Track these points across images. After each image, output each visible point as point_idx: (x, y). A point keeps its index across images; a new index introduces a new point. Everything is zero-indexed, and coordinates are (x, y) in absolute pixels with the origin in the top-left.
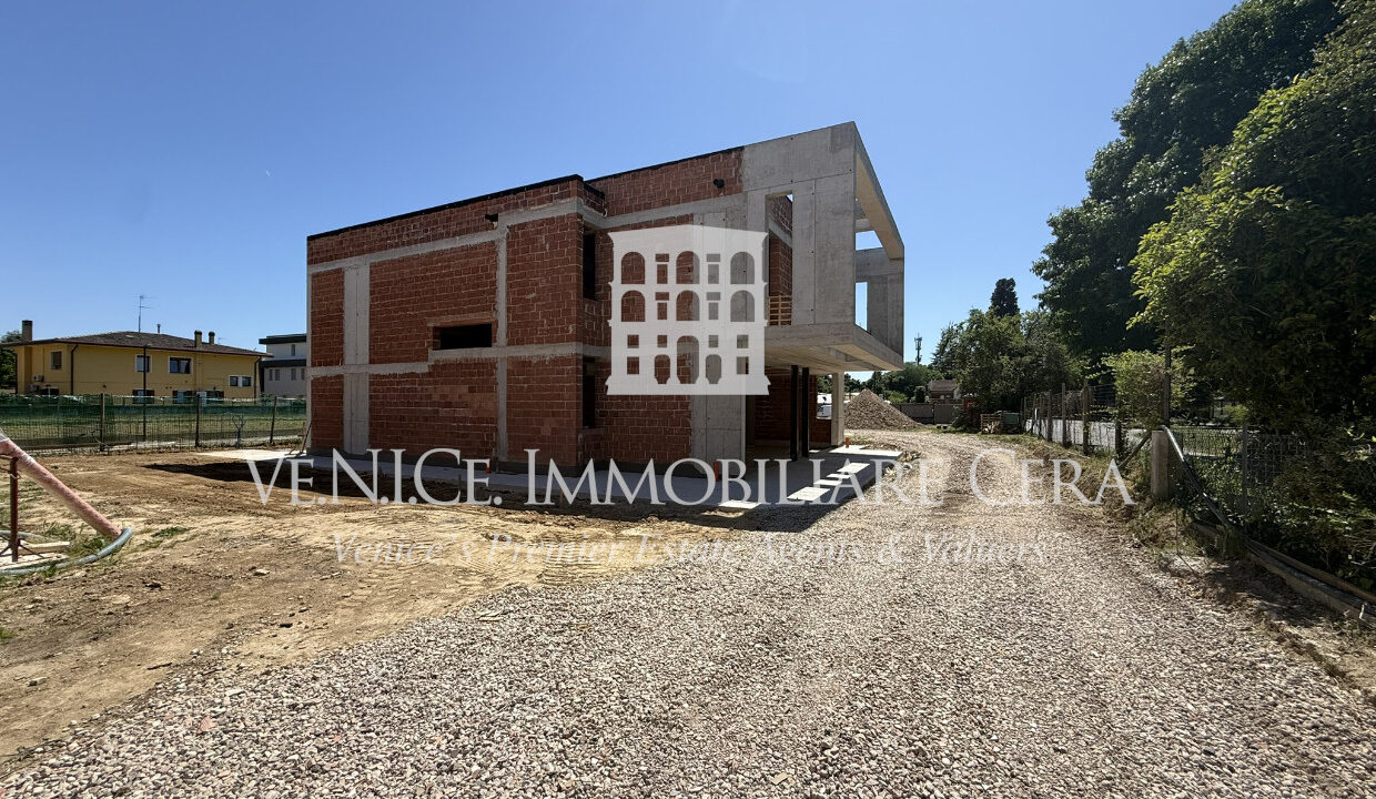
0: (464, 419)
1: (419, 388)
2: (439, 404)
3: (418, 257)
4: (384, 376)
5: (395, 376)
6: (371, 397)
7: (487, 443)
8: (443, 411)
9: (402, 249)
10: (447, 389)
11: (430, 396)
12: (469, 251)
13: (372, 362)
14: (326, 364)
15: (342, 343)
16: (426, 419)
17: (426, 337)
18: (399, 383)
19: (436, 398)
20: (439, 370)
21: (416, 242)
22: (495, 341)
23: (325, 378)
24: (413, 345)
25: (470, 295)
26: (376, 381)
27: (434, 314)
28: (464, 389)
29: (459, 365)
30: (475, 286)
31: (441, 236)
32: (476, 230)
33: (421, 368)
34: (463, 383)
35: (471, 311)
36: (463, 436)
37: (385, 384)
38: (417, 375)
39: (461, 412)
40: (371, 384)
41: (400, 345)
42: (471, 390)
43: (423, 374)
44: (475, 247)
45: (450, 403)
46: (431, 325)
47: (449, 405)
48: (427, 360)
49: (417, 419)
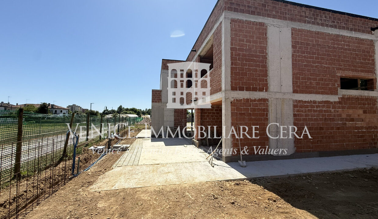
0: (362, 128)
1: (333, 110)
2: (347, 120)
3: (329, 35)
4: (305, 102)
5: (315, 102)
6: (295, 115)
7: (375, 139)
8: (349, 124)
9: (317, 26)
10: (351, 111)
11: (340, 115)
12: (361, 41)
13: (295, 91)
14: (248, 89)
15: (266, 75)
16: (338, 128)
17: (336, 81)
18: (317, 107)
19: (344, 116)
20: (344, 100)
21: (327, 26)
22: (376, 89)
23: (247, 100)
24: (328, 85)
25: (362, 63)
26: (297, 105)
27: (341, 69)
28: (361, 112)
29: (357, 99)
30: (365, 59)
31: (344, 28)
32: (363, 32)
33: (334, 98)
34: (361, 108)
35: (362, 71)
36: (362, 137)
37: (307, 107)
38: (331, 103)
39: (359, 124)
40: (295, 106)
41: (318, 84)
42: (365, 112)
43: (335, 102)
44: (363, 40)
45: (353, 119)
46: (339, 75)
47: (352, 120)
48: (337, 94)
49: (332, 128)
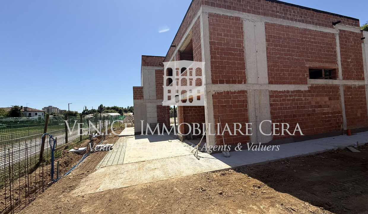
0: (328, 113)
1: (303, 98)
2: (315, 107)
3: (298, 29)
4: (280, 92)
5: (288, 92)
6: (271, 105)
7: (339, 123)
8: (318, 110)
9: (287, 21)
10: (318, 99)
11: (310, 103)
12: (324, 34)
13: (270, 83)
14: (228, 82)
15: (243, 67)
16: (309, 115)
17: (305, 72)
18: (291, 96)
19: (313, 103)
20: (313, 88)
21: (296, 20)
22: (338, 77)
23: (228, 92)
24: (299, 75)
25: (326, 55)
26: (273, 95)
27: (309, 60)
28: (327, 99)
29: (323, 87)
30: (328, 51)
31: (310, 23)
32: (326, 26)
33: (304, 88)
34: (327, 95)
35: (326, 62)
36: (329, 121)
37: (281, 96)
38: (302, 92)
39: (326, 110)
40: (271, 96)
41: (290, 75)
42: (330, 99)
43: (305, 91)
44: (326, 33)
45: (321, 105)
46: (307, 66)
47: (320, 106)
48: (307, 84)
49: (304, 115)
